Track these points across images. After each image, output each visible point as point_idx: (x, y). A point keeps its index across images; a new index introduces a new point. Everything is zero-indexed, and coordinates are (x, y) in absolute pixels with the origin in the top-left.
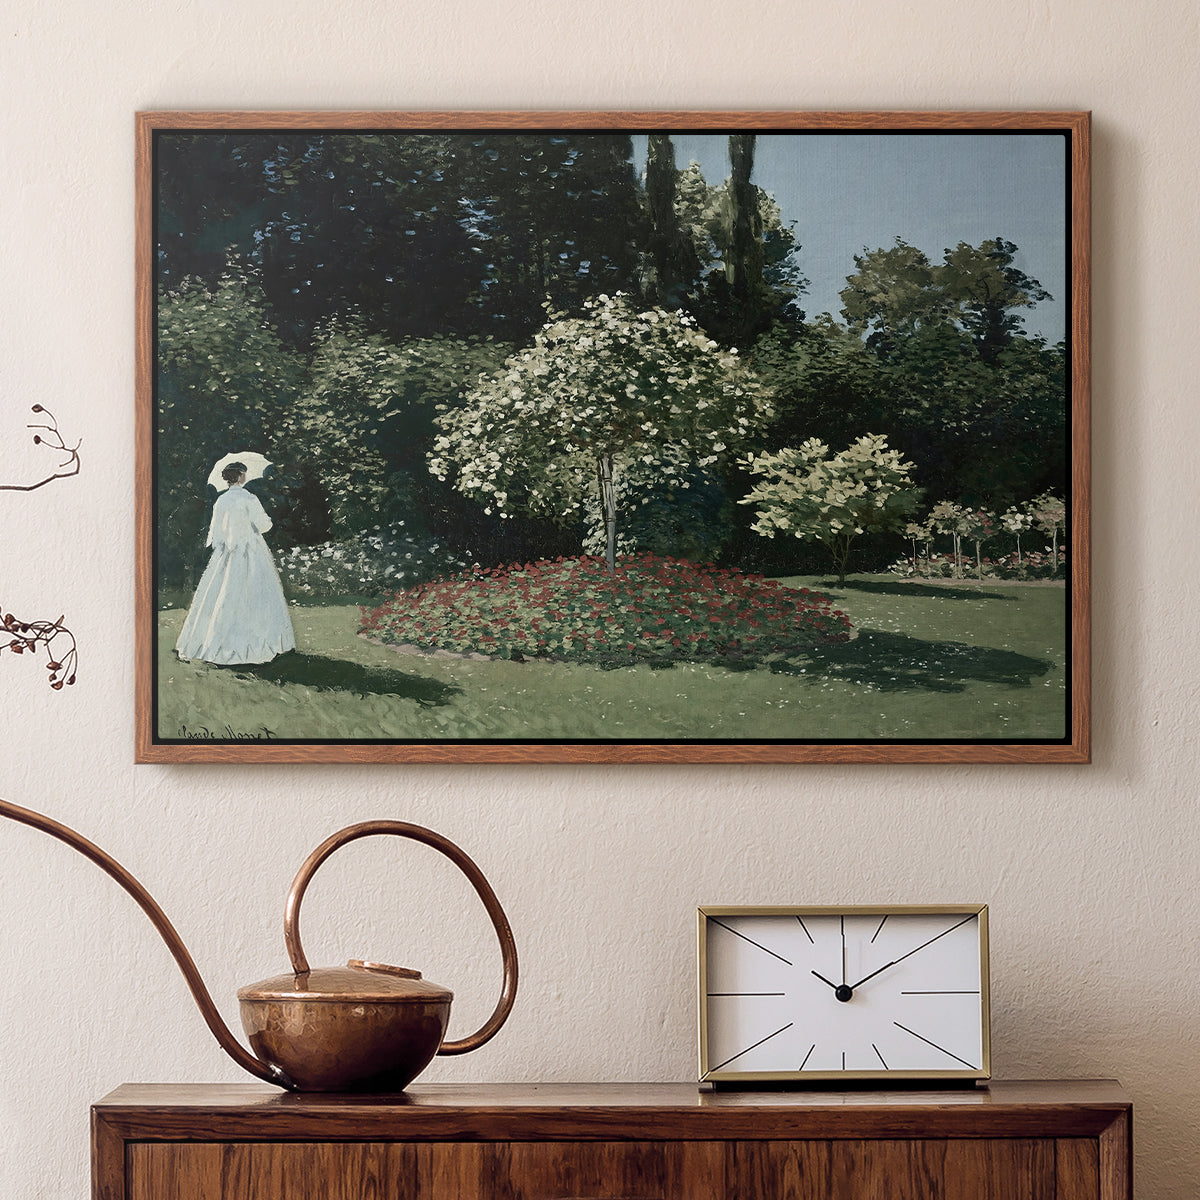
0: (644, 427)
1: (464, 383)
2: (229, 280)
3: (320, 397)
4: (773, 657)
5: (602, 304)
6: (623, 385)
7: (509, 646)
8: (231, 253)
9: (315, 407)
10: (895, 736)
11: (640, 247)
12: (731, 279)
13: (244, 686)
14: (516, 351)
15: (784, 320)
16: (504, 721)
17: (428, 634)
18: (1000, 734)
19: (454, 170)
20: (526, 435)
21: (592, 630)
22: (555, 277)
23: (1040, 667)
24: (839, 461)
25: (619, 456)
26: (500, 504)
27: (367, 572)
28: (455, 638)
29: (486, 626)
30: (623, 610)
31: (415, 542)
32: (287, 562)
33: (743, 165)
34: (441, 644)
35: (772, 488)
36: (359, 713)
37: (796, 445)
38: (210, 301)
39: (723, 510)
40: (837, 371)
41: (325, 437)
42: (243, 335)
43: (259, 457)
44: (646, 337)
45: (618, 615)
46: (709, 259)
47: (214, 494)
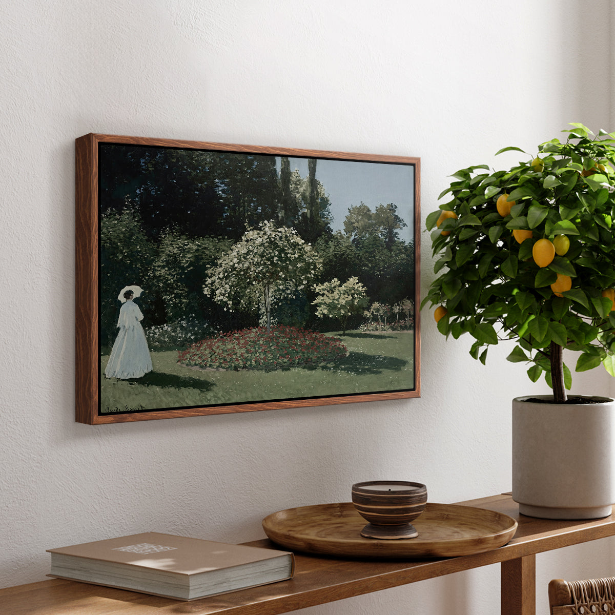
0: (280, 274)
1: (217, 256)
2: (126, 210)
3: (163, 261)
4: (322, 364)
5: (265, 225)
6: (273, 258)
7: (233, 365)
8: (127, 198)
9: (160, 266)
10: (361, 392)
11: (278, 202)
12: (309, 216)
13: (132, 388)
14: (235, 243)
15: (326, 232)
16: (231, 395)
17: (203, 361)
18: (392, 389)
19: (213, 167)
20: (239, 277)
21: (262, 357)
22: (249, 213)
23: (404, 363)
24: (343, 288)
25: (271, 286)
26: (229, 306)
27: (180, 337)
28: (213, 362)
29: (225, 357)
30: (273, 348)
31: (199, 323)
32: (149, 333)
33: (313, 171)
34: (208, 365)
35: (322, 298)
36: (177, 396)
37: (330, 281)
38: (119, 219)
39: (306, 307)
40: (343, 252)
41: (165, 279)
42: (132, 235)
43: (139, 287)
44: (281, 238)
45: (271, 350)
46: (302, 208)
47: (120, 304)
